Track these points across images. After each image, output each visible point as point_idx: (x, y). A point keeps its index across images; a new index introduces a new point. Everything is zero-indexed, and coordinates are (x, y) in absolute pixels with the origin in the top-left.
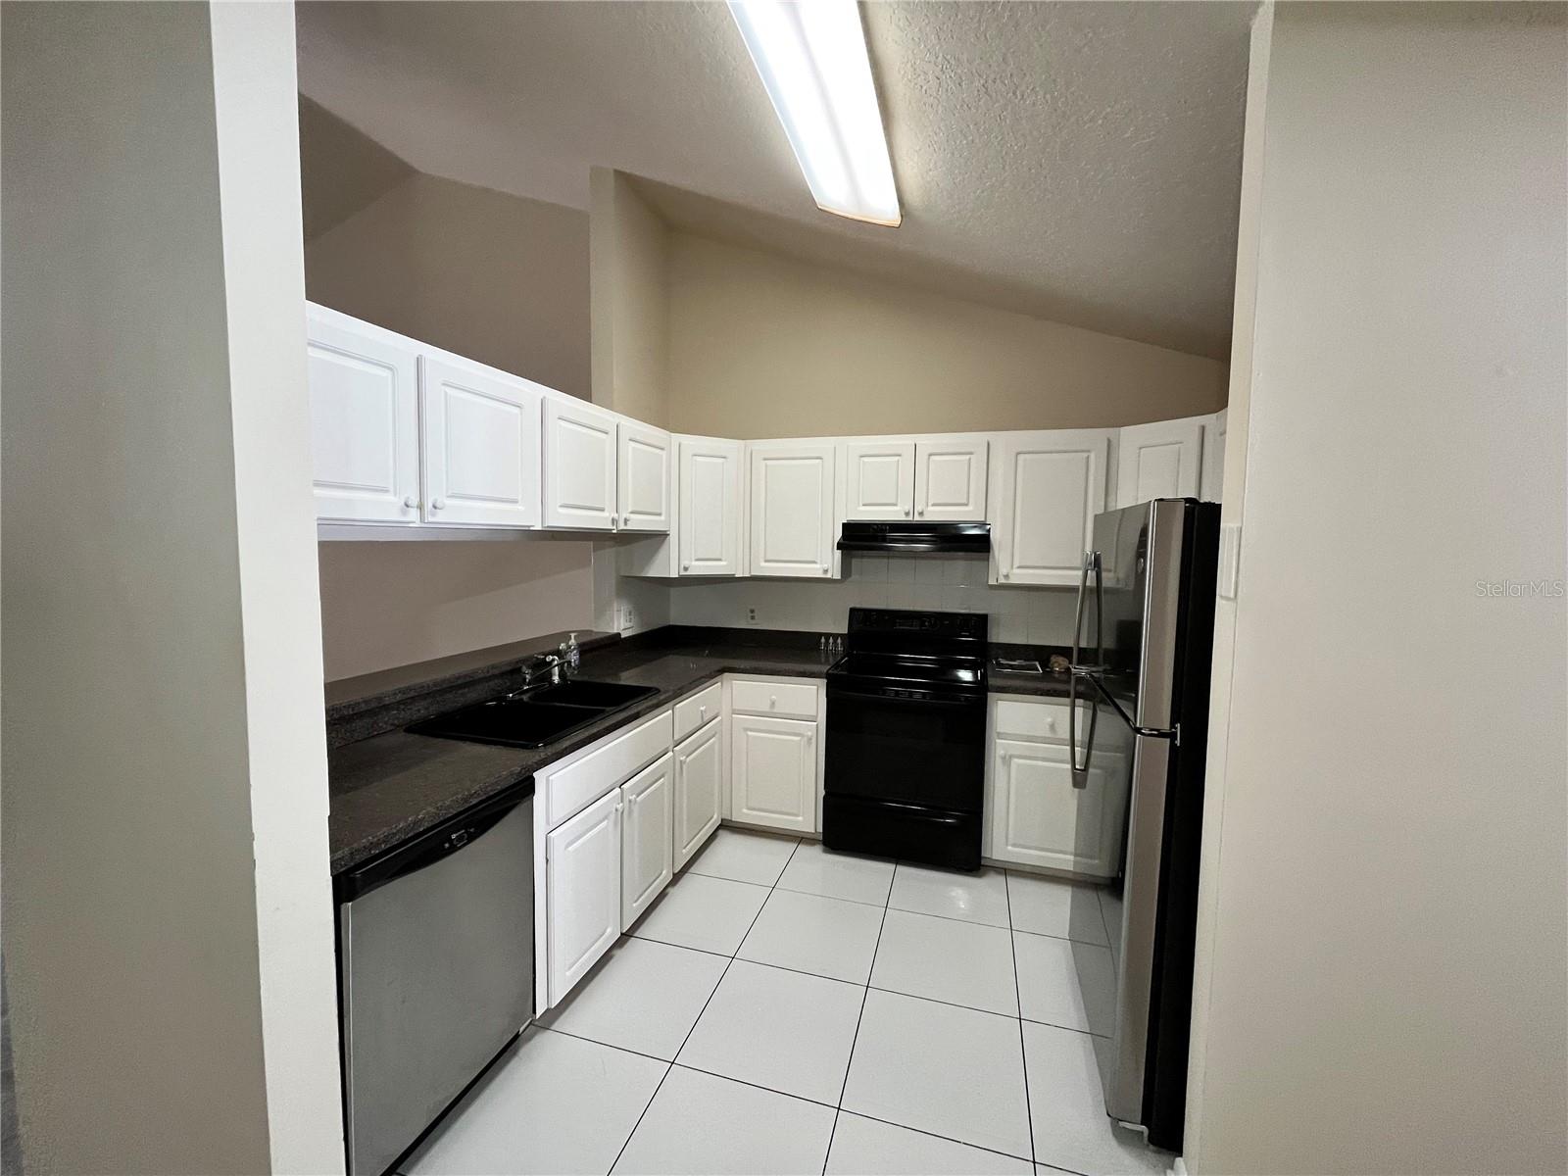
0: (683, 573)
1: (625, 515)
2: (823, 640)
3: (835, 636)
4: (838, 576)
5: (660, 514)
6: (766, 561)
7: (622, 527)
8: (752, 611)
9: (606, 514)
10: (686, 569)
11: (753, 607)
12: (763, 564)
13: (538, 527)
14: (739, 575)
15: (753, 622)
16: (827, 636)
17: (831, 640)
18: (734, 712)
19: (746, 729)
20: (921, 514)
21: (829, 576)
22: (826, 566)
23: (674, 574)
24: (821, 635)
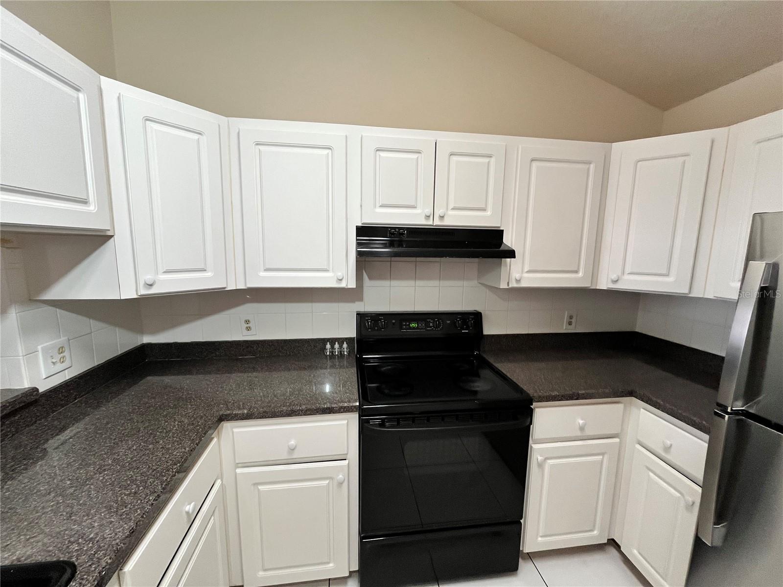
0: (143, 292)
2: (328, 346)
3: (341, 341)
4: (352, 285)
6: (266, 271)
8: (249, 323)
10: (149, 286)
12: (263, 274)
14: (231, 288)
15: (248, 334)
16: (333, 341)
17: (337, 346)
18: (237, 465)
19: (256, 484)
20: (442, 217)
21: (344, 285)
22: (340, 275)
23: (128, 294)
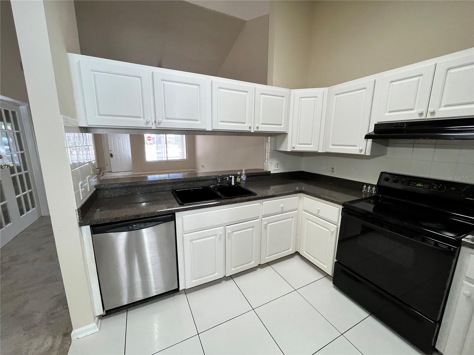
0: (293, 150)
1: (257, 125)
2: (365, 187)
4: (368, 154)
5: (281, 125)
6: (333, 145)
7: (256, 130)
8: (333, 168)
9: (246, 125)
10: (294, 148)
11: (332, 167)
12: (330, 147)
13: (211, 130)
14: (320, 151)
15: (332, 173)
17: (369, 187)
18: (304, 210)
19: (307, 219)
20: (433, 113)
21: (363, 153)
22: (361, 148)
23: (289, 150)
24: (364, 184)
